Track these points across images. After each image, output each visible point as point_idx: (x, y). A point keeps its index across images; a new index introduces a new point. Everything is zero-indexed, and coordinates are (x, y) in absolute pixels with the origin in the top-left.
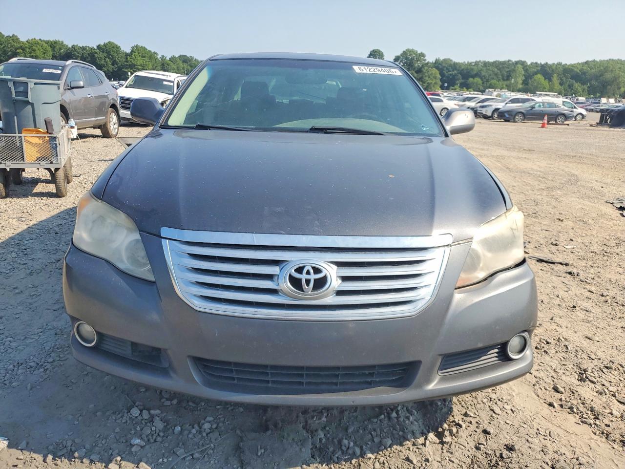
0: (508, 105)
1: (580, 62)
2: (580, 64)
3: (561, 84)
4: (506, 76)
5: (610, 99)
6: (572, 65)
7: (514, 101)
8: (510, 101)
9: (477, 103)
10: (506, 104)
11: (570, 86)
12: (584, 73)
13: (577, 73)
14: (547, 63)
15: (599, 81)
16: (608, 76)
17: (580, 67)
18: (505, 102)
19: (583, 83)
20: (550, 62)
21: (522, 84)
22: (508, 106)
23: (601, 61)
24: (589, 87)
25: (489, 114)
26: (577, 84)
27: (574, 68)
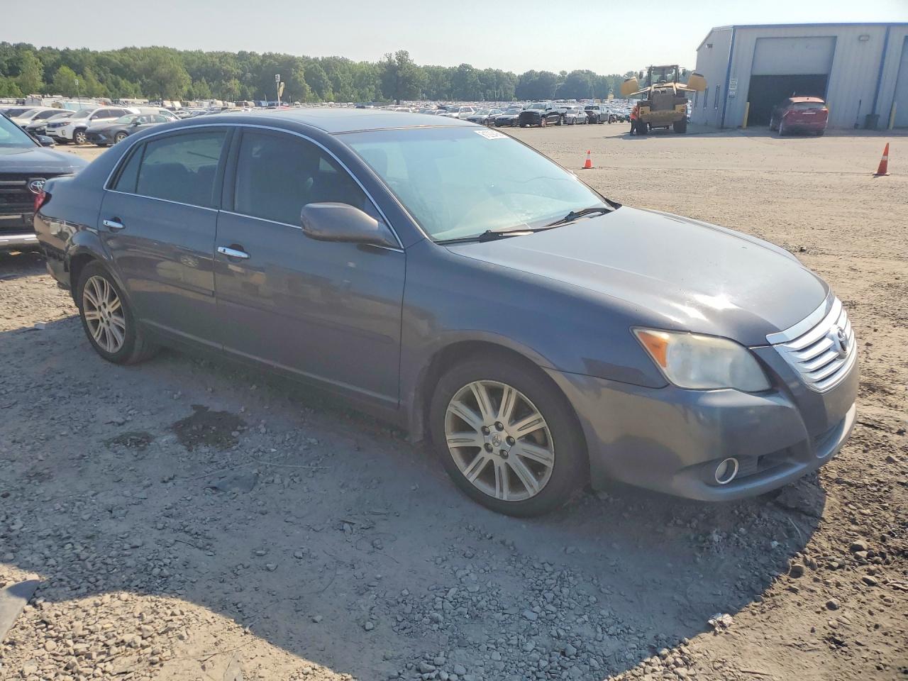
0: (93, 121)
1: (116, 50)
2: (116, 52)
3: (101, 81)
4: (6, 67)
5: (174, 102)
6: (108, 54)
7: (101, 114)
8: (94, 115)
9: (33, 120)
10: (91, 119)
11: (116, 84)
12: (127, 66)
13: (117, 64)
14: (68, 49)
15: (152, 77)
16: (163, 71)
17: (118, 57)
18: (89, 117)
19: (132, 81)
20: (72, 48)
21: (43, 81)
22: (96, 123)
23: (143, 49)
24: (141, 86)
25: (69, 136)
26: (123, 82)
27: (109, 57)
